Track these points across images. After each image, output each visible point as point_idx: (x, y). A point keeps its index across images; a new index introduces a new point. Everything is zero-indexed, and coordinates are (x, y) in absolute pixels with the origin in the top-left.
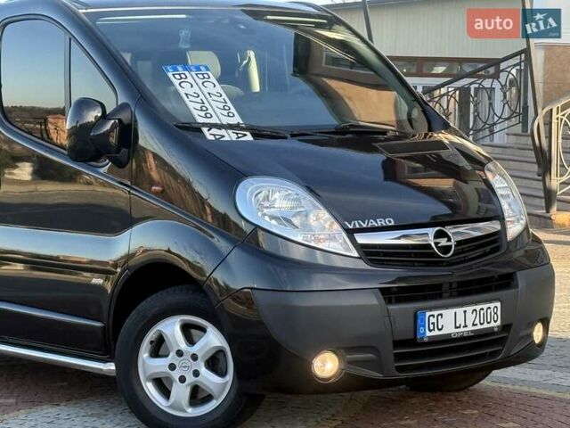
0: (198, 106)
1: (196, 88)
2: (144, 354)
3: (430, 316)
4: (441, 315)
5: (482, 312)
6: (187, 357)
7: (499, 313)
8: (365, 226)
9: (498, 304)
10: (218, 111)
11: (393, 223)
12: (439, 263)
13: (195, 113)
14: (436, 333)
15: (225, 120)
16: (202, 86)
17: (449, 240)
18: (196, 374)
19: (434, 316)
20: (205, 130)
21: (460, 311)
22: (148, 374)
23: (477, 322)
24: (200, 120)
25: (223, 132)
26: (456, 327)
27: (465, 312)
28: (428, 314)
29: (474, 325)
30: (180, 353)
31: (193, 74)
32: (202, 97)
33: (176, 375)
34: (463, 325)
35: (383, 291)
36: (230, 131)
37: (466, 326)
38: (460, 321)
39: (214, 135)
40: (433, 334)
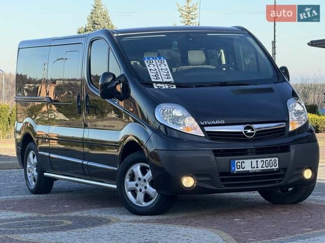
0: (154, 74)
1: (156, 67)
2: (127, 180)
3: (238, 162)
4: (244, 162)
5: (267, 162)
6: (142, 180)
7: (277, 163)
8: (209, 123)
9: (277, 159)
10: (163, 76)
11: (224, 122)
12: (246, 140)
13: (152, 77)
14: (241, 170)
15: (165, 80)
16: (159, 66)
17: (253, 130)
18: (146, 188)
19: (239, 162)
20: (154, 84)
21: (254, 161)
22: (129, 188)
23: (264, 166)
24: (153, 80)
25: (163, 85)
26: (252, 168)
27: (257, 161)
28: (236, 161)
29: (262, 167)
30: (139, 179)
31: (157, 61)
32: (157, 70)
33: (138, 188)
34: (256, 167)
35: (214, 151)
36: (166, 85)
37: (257, 167)
38: (254, 165)
39: (158, 87)
40: (239, 170)
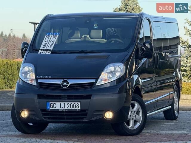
0: (44, 44)
3: (51, 104)
4: (55, 104)
8: (42, 77)
9: (79, 103)
11: (51, 77)
13: (42, 46)
15: (48, 48)
16: (51, 39)
17: (68, 83)
20: (40, 51)
25: (44, 51)
26: (61, 108)
27: (64, 104)
29: (68, 108)
31: (53, 35)
32: (48, 42)
35: (39, 95)
37: (64, 108)
40: (52, 109)
